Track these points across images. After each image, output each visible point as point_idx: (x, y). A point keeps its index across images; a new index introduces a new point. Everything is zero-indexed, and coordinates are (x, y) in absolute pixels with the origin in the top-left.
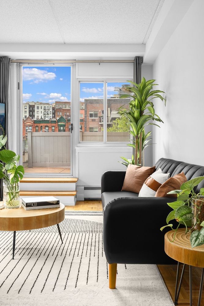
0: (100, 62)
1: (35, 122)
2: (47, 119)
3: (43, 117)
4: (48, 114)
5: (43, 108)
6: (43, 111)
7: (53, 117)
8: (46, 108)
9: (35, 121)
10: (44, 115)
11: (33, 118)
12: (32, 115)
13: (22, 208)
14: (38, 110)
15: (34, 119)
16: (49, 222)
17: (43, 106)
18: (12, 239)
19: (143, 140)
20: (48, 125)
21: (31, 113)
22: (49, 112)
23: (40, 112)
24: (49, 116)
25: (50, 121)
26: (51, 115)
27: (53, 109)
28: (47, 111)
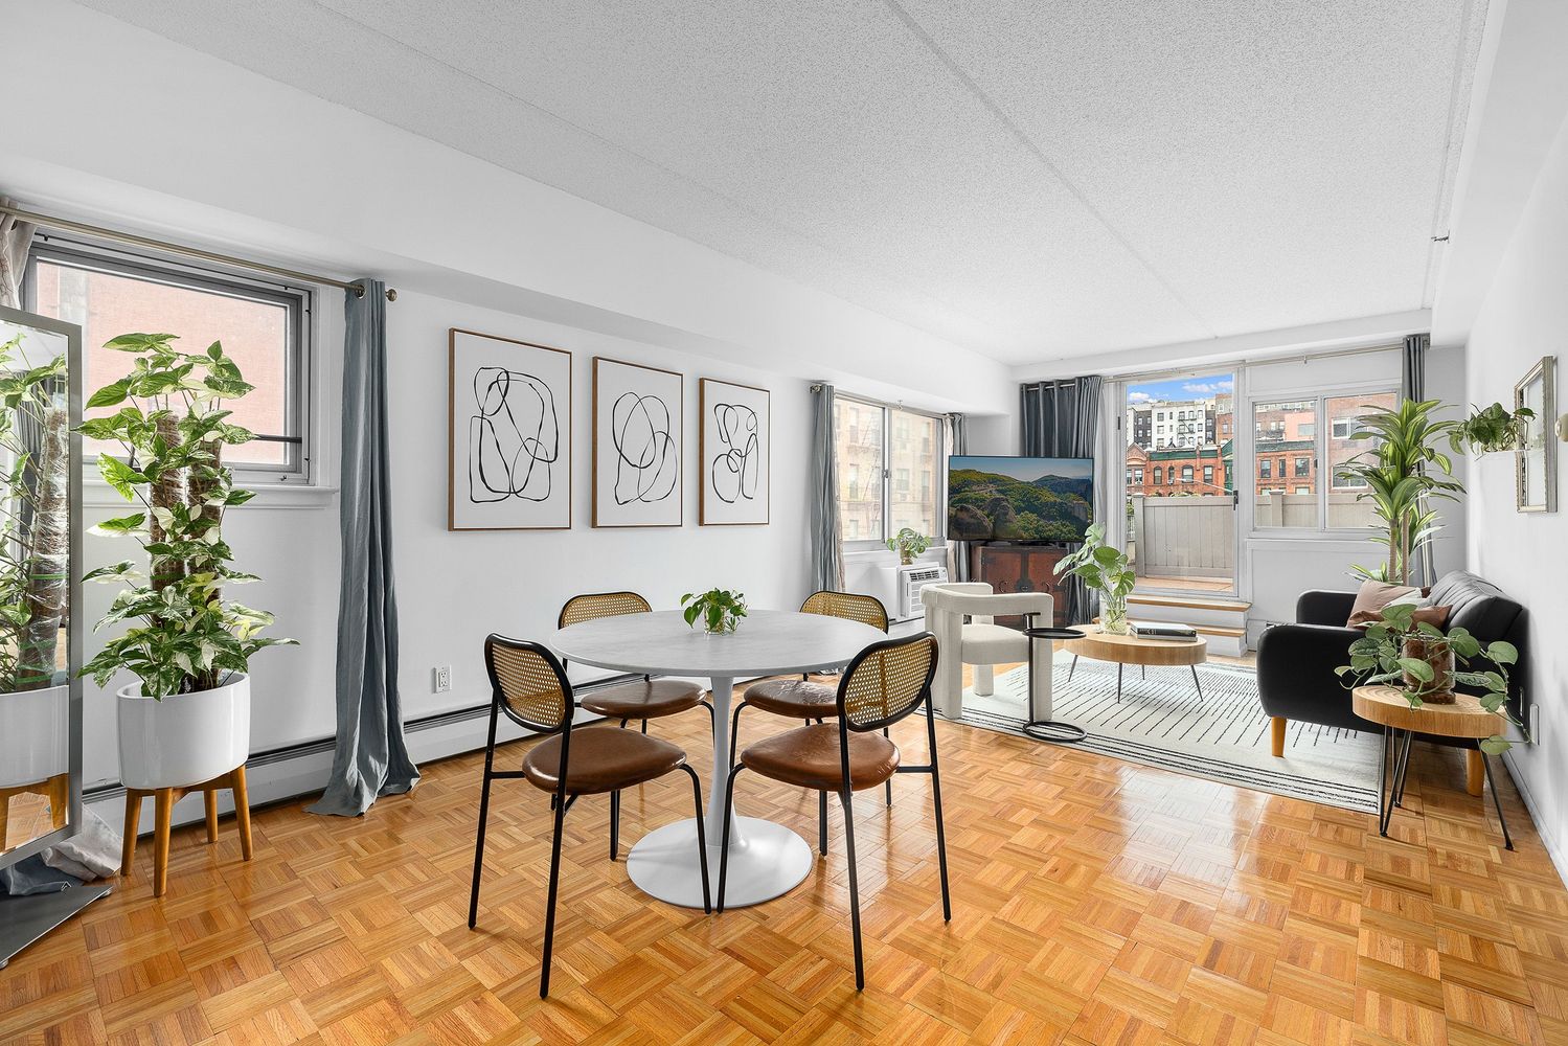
0: (1307, 357)
1: (1151, 457)
2: (1187, 446)
3: (1175, 442)
4: (1192, 432)
5: (1176, 416)
6: (1175, 423)
7: (1208, 439)
8: (1187, 414)
9: (1151, 453)
10: (1180, 436)
11: (1144, 447)
12: (1143, 437)
13: (1131, 635)
14: (1161, 423)
15: (1149, 449)
16: (1177, 660)
17: (1176, 412)
18: (1117, 681)
19: (1413, 529)
20: (1192, 462)
21: (1140, 432)
22: (1195, 428)
23: (1167, 428)
24: (1195, 436)
25: (1198, 452)
26: (1203, 434)
27: (1209, 415)
28: (1188, 423)
